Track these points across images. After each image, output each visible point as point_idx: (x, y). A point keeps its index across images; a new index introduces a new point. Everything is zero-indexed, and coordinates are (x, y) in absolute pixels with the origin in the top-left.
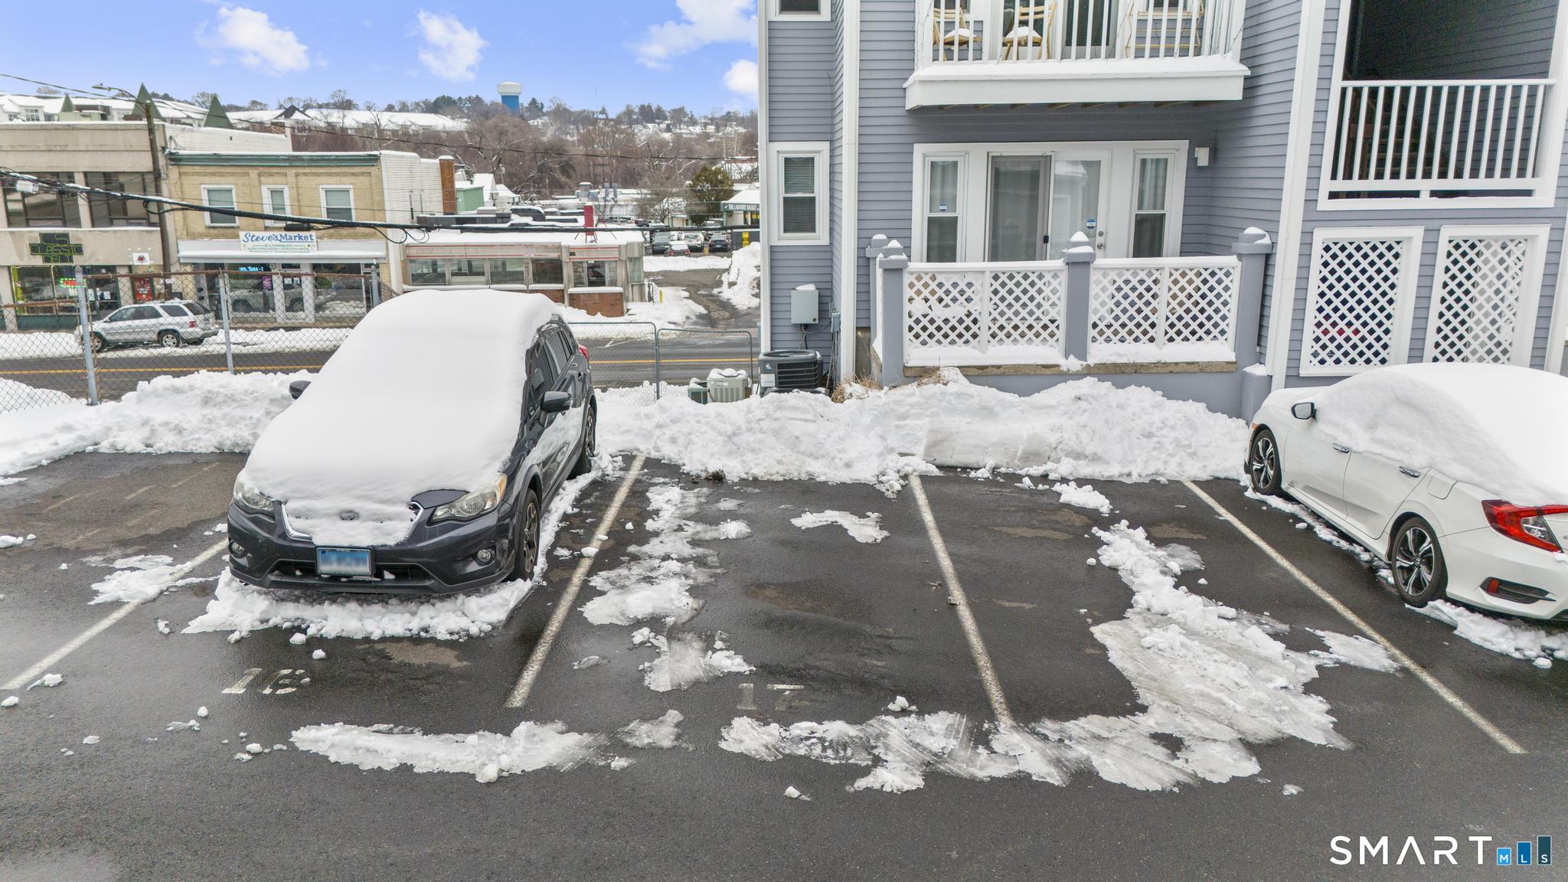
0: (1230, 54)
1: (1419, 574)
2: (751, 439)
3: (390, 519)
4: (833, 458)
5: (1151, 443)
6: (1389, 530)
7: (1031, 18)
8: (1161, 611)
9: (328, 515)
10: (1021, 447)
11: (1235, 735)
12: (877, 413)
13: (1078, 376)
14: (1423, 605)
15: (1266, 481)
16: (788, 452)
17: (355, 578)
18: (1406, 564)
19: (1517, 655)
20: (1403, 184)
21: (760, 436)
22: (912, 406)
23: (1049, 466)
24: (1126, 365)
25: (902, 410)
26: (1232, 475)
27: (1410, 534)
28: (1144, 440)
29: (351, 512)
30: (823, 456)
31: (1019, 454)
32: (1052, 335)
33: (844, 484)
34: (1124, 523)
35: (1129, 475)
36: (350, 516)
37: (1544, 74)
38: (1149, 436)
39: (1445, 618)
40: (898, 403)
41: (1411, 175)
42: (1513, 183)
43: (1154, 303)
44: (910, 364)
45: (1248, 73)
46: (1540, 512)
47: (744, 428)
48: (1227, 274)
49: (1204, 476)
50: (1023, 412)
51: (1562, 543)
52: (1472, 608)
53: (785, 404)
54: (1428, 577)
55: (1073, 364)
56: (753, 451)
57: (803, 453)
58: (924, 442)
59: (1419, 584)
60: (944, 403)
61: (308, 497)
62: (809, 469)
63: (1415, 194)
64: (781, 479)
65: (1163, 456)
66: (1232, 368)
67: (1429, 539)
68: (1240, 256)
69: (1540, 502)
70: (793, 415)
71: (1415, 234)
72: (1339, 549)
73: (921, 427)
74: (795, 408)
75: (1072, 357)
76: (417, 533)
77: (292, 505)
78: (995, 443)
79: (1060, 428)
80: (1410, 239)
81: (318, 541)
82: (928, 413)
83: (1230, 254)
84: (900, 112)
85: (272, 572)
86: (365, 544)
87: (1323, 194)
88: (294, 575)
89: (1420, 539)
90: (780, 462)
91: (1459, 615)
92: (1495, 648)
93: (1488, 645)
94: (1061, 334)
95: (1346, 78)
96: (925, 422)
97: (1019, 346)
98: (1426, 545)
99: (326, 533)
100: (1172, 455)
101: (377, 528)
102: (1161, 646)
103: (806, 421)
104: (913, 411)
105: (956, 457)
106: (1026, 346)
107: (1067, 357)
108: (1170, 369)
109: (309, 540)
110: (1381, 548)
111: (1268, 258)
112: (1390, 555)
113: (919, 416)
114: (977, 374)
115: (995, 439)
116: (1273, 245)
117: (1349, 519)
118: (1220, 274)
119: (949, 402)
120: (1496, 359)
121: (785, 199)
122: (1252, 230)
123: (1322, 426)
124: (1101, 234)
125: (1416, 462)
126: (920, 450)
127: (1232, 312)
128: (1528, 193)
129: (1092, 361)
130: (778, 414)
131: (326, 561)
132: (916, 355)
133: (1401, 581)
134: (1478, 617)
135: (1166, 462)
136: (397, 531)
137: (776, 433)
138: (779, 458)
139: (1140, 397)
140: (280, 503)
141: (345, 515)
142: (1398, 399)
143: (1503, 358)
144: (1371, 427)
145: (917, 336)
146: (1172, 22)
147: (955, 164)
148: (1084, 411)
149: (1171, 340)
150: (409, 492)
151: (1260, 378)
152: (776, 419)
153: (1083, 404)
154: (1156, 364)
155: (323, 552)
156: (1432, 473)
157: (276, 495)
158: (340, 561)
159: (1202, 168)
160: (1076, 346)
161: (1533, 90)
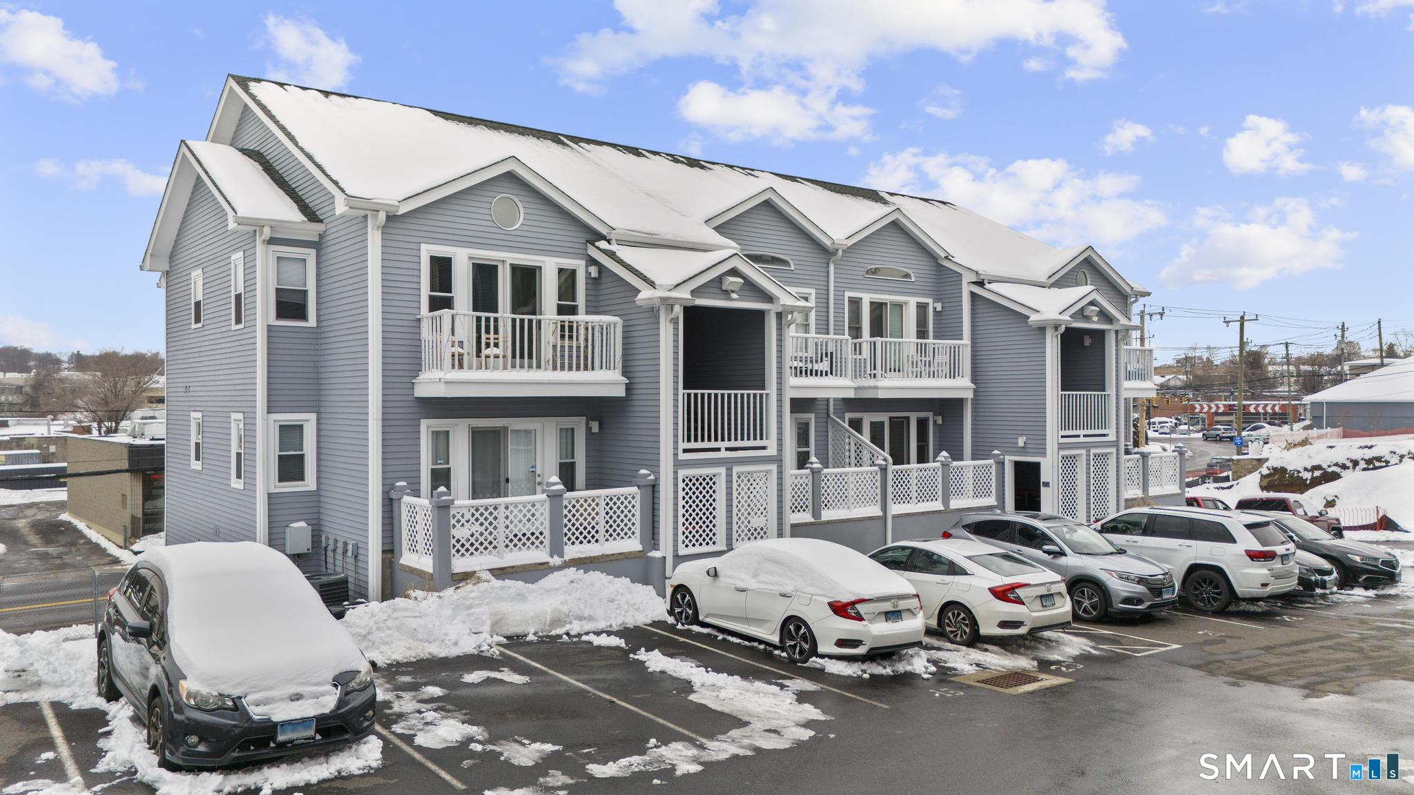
0: (616, 370)
1: (801, 646)
2: (383, 635)
3: (323, 696)
4: (443, 641)
5: (614, 605)
6: (779, 628)
7: (492, 342)
8: (711, 684)
9: (282, 700)
10: (549, 617)
11: (793, 724)
12: (453, 606)
13: (560, 568)
14: (806, 661)
15: (687, 618)
16: (410, 641)
17: (296, 742)
18: (792, 643)
19: (855, 675)
20: (713, 444)
21: (389, 632)
22: (473, 599)
23: (568, 627)
24: (586, 558)
25: (468, 602)
26: (661, 618)
27: (792, 627)
28: (610, 604)
29: (297, 694)
30: (434, 640)
31: (548, 622)
32: (541, 543)
33: (458, 656)
34: (643, 649)
35: (611, 626)
36: (297, 697)
37: (763, 388)
38: (612, 601)
39: (818, 666)
40: (465, 598)
41: (716, 440)
42: (758, 443)
43: (597, 518)
44: (456, 571)
45: (628, 382)
46: (853, 604)
47: (374, 629)
48: (633, 498)
49: (649, 621)
50: (541, 594)
51: (864, 616)
52: (831, 657)
53: (398, 607)
54: (806, 647)
55: (556, 561)
56: (386, 643)
57: (421, 640)
58: (489, 623)
59: (802, 652)
60: (493, 595)
61: (263, 690)
62: (430, 650)
63: (718, 450)
64: (415, 660)
65: (623, 613)
66: (641, 554)
67: (803, 627)
68: (639, 487)
69: (853, 599)
70: (406, 614)
71: (722, 470)
72: (746, 646)
73: (484, 613)
74: (406, 609)
75: (555, 556)
76: (341, 703)
77: (250, 698)
78: (533, 617)
79: (566, 602)
80: (720, 474)
81: (277, 718)
82: (485, 602)
83: (633, 486)
84: (410, 398)
85: (234, 751)
86: (312, 715)
87: (680, 451)
88: (249, 749)
89: (798, 628)
90: (409, 649)
91: (825, 662)
92: (845, 674)
93: (842, 674)
94: (547, 542)
95: (684, 389)
96: (485, 608)
97: (522, 552)
98: (803, 630)
99: (281, 713)
100: (627, 611)
101: (317, 703)
102: (731, 697)
103: (415, 617)
104: (476, 603)
105: (513, 630)
106: (527, 552)
107: (552, 556)
108: (610, 558)
109: (269, 720)
110: (775, 639)
111: (654, 487)
112: (781, 640)
113: (479, 605)
114: (500, 573)
115: (532, 614)
116: (657, 479)
117: (750, 628)
118: (630, 498)
119: (497, 594)
120: (762, 537)
121: (280, 457)
122: (643, 471)
123: (723, 580)
124: (539, 476)
125: (788, 589)
126: (486, 628)
127: (637, 520)
128: (764, 448)
129: (567, 558)
130: (396, 615)
131: (283, 733)
132: (460, 564)
133: (791, 653)
134: (834, 661)
135: (625, 616)
136: (328, 702)
137: (398, 628)
138: (408, 645)
139: (597, 578)
140: (240, 698)
141: (293, 698)
142: (766, 559)
143: (765, 536)
144: (755, 575)
145: (458, 551)
146: (571, 347)
147: (448, 432)
148: (577, 589)
149: (607, 540)
150: (330, 676)
151: (659, 558)
152: (396, 619)
153: (575, 585)
154: (602, 556)
155: (282, 726)
156: (798, 593)
157: (236, 692)
158: (293, 731)
159: (594, 433)
160: (557, 549)
161: (761, 395)
